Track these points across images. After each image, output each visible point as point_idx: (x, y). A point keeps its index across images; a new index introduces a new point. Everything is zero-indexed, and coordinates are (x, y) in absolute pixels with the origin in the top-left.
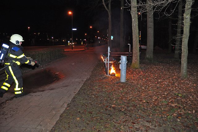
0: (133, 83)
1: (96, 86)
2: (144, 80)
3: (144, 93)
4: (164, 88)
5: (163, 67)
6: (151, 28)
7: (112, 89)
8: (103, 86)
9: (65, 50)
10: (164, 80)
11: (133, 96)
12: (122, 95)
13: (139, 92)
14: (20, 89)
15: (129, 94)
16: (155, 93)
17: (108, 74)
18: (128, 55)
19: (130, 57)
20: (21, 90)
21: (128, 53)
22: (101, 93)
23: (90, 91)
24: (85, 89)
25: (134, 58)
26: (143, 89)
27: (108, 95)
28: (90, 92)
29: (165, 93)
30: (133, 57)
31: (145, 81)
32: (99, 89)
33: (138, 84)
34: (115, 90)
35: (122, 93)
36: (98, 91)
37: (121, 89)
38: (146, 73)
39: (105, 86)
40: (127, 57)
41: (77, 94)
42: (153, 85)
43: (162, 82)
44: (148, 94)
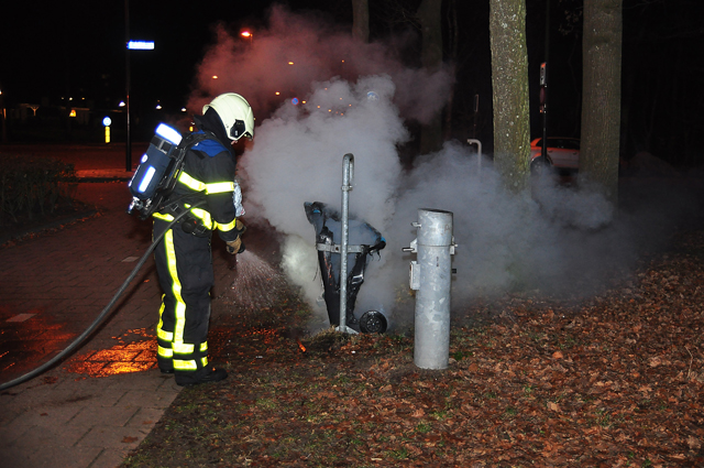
0: (492, 374)
1: (268, 396)
2: (557, 354)
3: (556, 440)
4: (682, 409)
5: (681, 280)
6: (606, 40)
7: (364, 412)
8: (305, 392)
9: (82, 173)
10: (685, 357)
11: (487, 456)
12: (423, 448)
13: (528, 430)
14: (189, 349)
15: (466, 447)
16: (623, 438)
17: (343, 318)
20: (196, 355)
22: (291, 440)
23: (230, 426)
24: (197, 412)
27: (336, 449)
28: (229, 432)
29: (691, 442)
32: (284, 416)
33: (523, 382)
34: (378, 420)
35: (422, 437)
36: (278, 429)
37: (418, 414)
39: (320, 395)
41: (144, 448)
42: (616, 387)
43: (673, 371)
44: (584, 442)
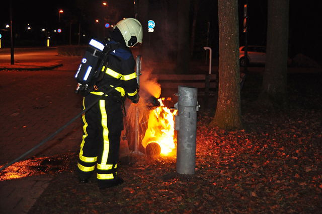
1: (95, 190)
2: (255, 165)
13: (240, 207)
16: (292, 211)
17: (137, 146)
18: (203, 85)
19: (211, 89)
20: (113, 171)
21: (202, 77)
23: (74, 207)
25: (222, 94)
26: (253, 199)
30: (220, 91)
31: (260, 172)
32: (105, 201)
33: (237, 181)
34: (157, 202)
36: (101, 209)
37: (179, 199)
38: (265, 142)
39: (124, 189)
40: (199, 90)
42: (287, 183)
